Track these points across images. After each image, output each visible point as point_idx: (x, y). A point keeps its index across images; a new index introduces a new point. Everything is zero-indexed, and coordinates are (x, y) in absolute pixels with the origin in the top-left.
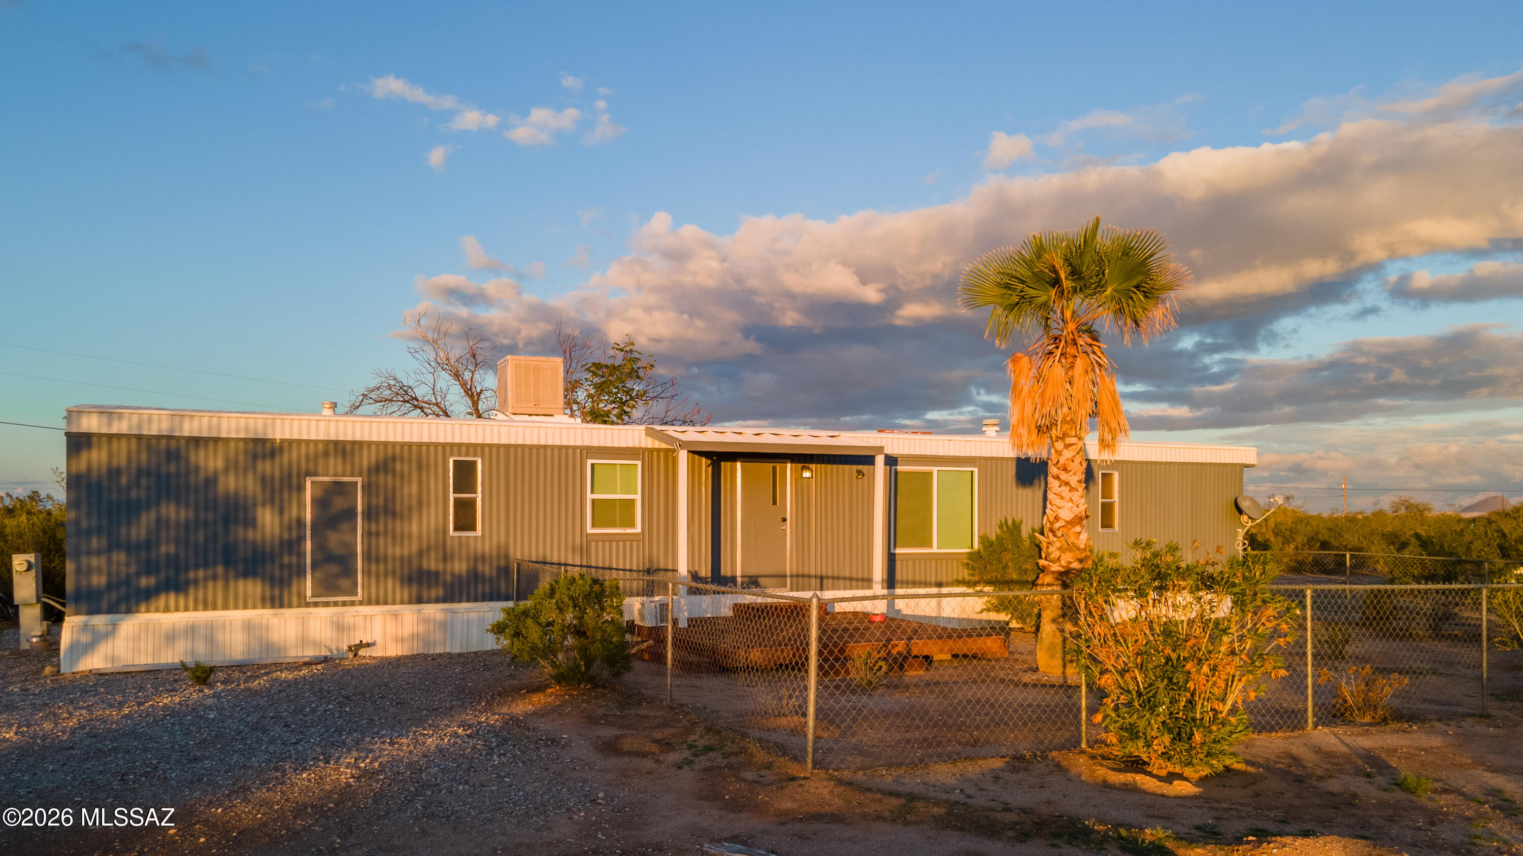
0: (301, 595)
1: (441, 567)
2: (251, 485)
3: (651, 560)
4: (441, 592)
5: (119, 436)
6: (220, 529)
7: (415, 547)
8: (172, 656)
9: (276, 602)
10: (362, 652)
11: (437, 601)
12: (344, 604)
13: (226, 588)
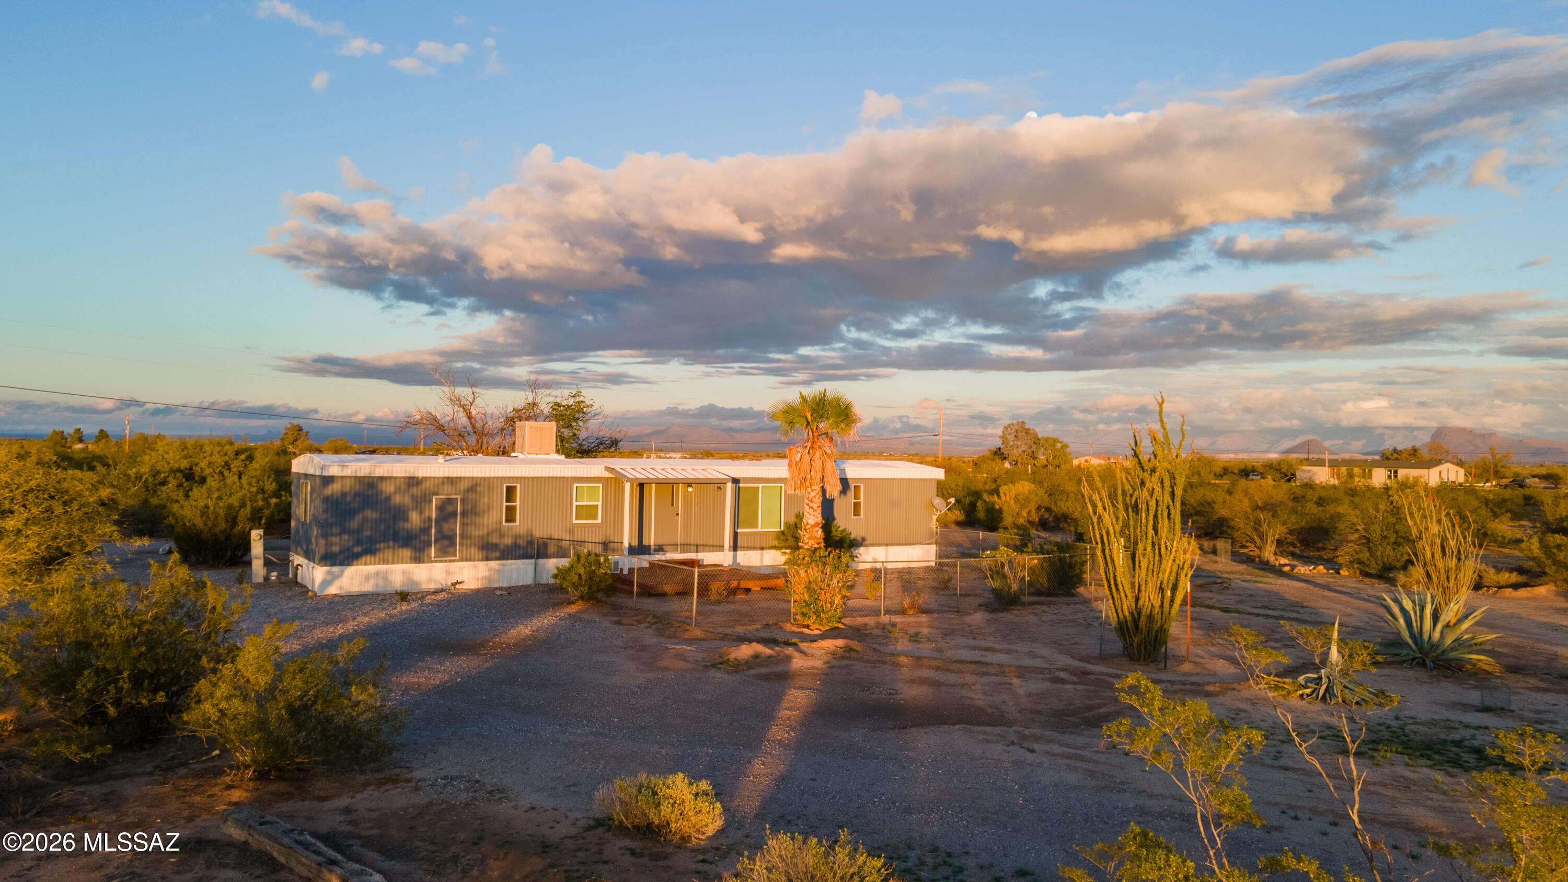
0: (429, 556)
1: (498, 541)
2: (407, 500)
3: (606, 536)
4: (498, 554)
5: (346, 477)
6: (391, 522)
7: (485, 531)
8: (368, 587)
9: (417, 560)
10: (458, 586)
11: (496, 559)
12: (450, 561)
13: (394, 553)
